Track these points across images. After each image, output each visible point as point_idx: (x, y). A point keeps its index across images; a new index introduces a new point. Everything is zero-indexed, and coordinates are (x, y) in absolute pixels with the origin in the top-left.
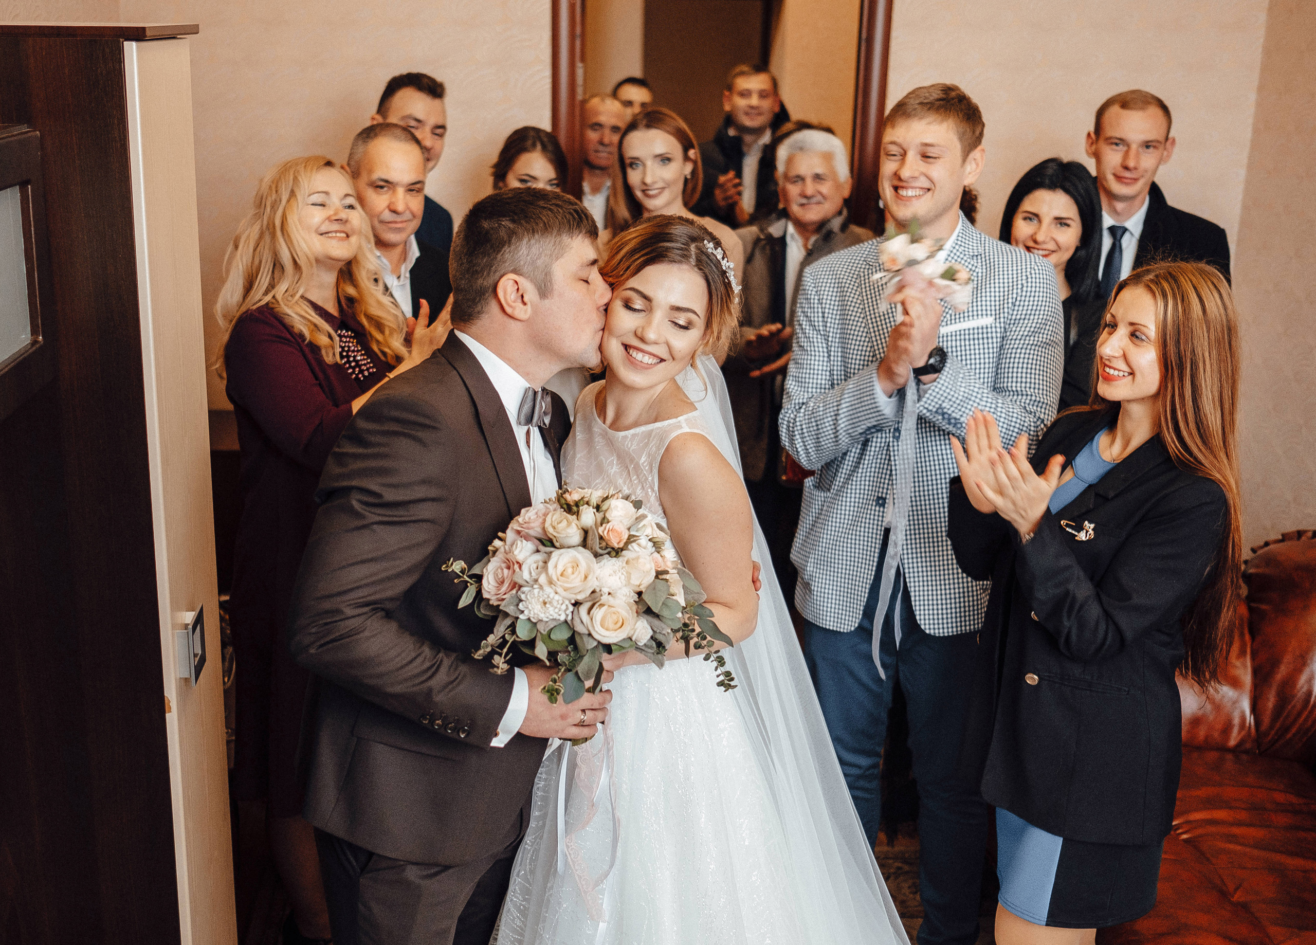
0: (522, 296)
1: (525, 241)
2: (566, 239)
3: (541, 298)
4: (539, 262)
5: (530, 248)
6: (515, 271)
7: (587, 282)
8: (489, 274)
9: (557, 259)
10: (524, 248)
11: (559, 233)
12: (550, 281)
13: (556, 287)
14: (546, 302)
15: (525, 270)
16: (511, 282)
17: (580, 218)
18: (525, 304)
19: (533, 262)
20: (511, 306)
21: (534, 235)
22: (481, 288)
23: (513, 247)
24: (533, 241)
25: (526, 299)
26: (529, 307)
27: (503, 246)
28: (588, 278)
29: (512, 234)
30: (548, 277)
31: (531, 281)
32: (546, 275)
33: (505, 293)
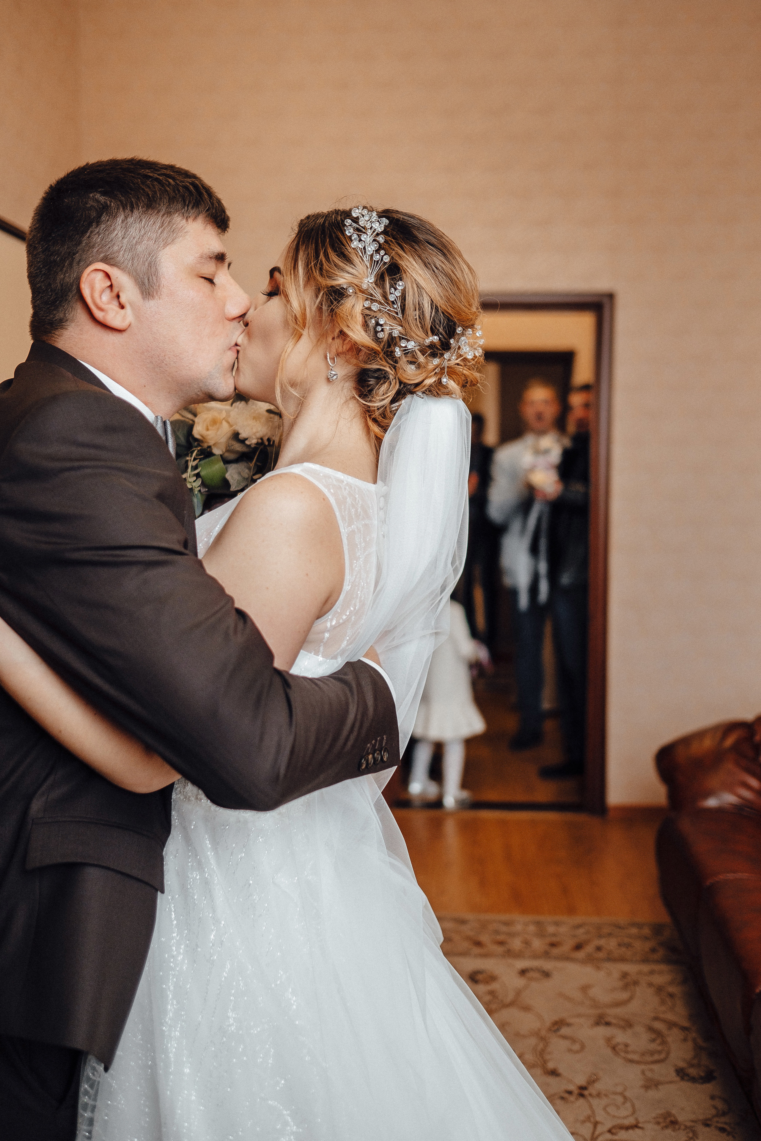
0: (118, 296)
1: (119, 220)
2: (178, 220)
3: (144, 299)
4: (140, 248)
5: (126, 228)
6: (106, 260)
7: (210, 281)
8: (71, 265)
9: (166, 245)
10: (119, 228)
11: (169, 213)
12: (156, 273)
13: (163, 282)
14: (152, 304)
15: (120, 258)
16: (100, 276)
17: (200, 194)
18: (122, 307)
19: (132, 248)
20: (101, 309)
21: (132, 211)
22: (62, 285)
23: (103, 226)
24: (130, 220)
25: (123, 299)
26: (128, 309)
27: (90, 225)
28: (214, 276)
29: (104, 209)
30: (153, 269)
31: (129, 273)
32: (150, 265)
33: (92, 289)
